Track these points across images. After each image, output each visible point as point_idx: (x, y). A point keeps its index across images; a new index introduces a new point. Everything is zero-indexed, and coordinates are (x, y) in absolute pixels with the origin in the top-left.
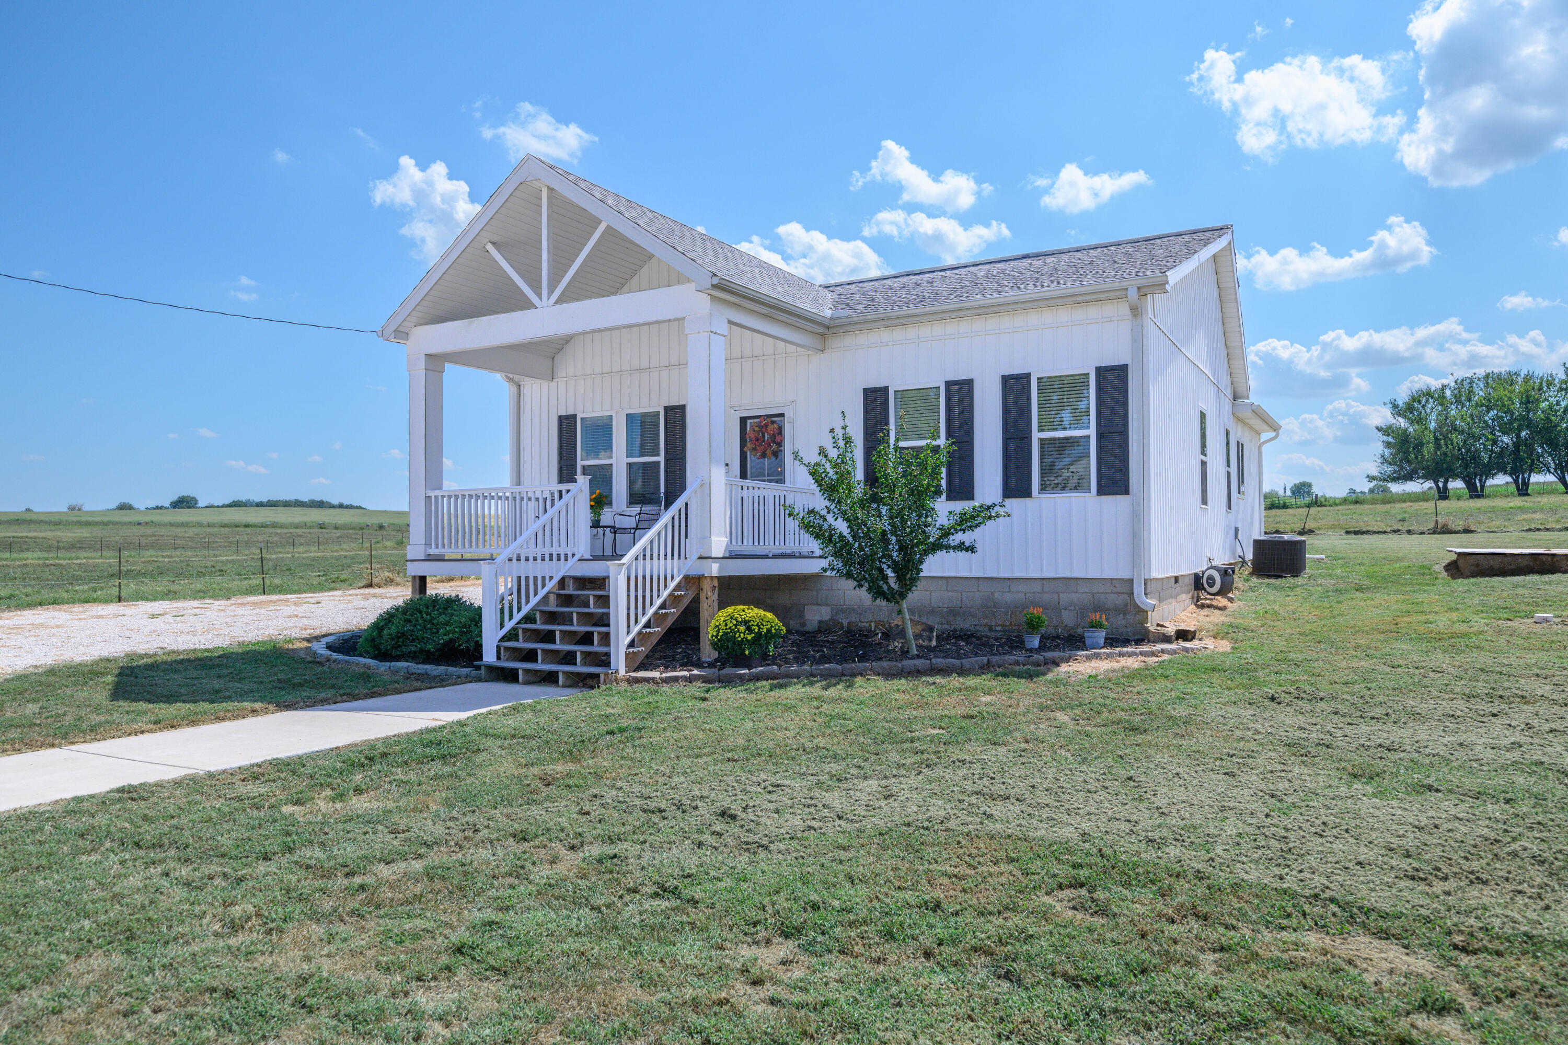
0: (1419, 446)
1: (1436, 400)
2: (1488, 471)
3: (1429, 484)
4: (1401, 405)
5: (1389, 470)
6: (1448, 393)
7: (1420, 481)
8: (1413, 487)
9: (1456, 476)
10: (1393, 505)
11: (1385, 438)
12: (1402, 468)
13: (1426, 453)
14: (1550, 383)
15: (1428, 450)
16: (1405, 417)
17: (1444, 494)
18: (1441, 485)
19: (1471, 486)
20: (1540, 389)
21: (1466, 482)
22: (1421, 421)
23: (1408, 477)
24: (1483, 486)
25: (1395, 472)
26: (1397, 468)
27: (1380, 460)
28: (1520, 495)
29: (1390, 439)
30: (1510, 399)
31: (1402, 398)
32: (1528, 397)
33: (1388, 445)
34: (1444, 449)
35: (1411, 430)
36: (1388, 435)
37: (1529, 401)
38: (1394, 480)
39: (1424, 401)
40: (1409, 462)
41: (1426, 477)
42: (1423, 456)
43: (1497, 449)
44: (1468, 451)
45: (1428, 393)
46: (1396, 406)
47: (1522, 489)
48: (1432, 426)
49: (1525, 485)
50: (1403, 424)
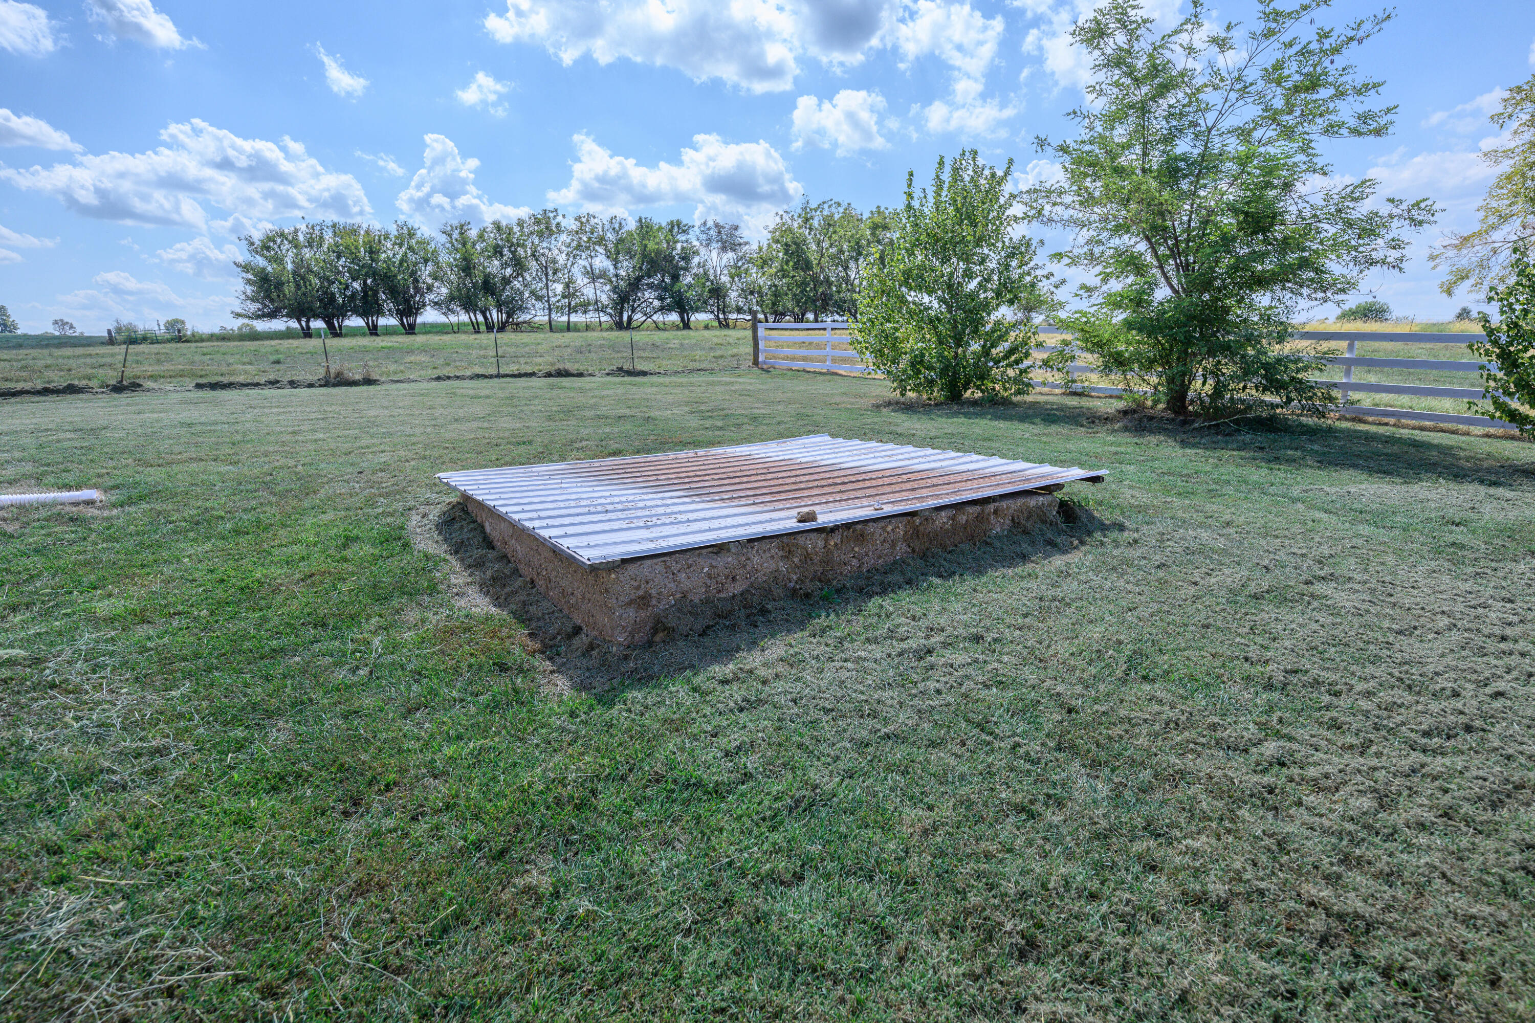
0: (279, 285)
1: (290, 242)
2: (342, 312)
3: (294, 324)
4: (257, 243)
5: (253, 307)
6: (301, 238)
7: (285, 319)
8: (278, 325)
9: (316, 316)
10: (261, 342)
11: (244, 275)
12: (265, 306)
13: (287, 292)
14: (387, 237)
15: (289, 290)
16: (262, 255)
17: (307, 333)
18: (304, 324)
19: (330, 325)
20: (380, 242)
21: (327, 323)
22: (278, 260)
23: (273, 315)
24: (340, 327)
25: (259, 310)
26: (260, 306)
27: (243, 297)
28: (371, 334)
29: (250, 276)
30: (356, 248)
31: (257, 237)
32: (371, 247)
33: (249, 282)
34: (303, 289)
35: (269, 269)
36: (248, 272)
37: (372, 252)
38: (259, 317)
39: (279, 241)
40: (272, 301)
41: (289, 316)
42: (285, 295)
43: (349, 293)
44: (325, 293)
45: (282, 235)
46: (252, 244)
47: (373, 330)
48: (290, 266)
49: (375, 327)
50: (261, 262)
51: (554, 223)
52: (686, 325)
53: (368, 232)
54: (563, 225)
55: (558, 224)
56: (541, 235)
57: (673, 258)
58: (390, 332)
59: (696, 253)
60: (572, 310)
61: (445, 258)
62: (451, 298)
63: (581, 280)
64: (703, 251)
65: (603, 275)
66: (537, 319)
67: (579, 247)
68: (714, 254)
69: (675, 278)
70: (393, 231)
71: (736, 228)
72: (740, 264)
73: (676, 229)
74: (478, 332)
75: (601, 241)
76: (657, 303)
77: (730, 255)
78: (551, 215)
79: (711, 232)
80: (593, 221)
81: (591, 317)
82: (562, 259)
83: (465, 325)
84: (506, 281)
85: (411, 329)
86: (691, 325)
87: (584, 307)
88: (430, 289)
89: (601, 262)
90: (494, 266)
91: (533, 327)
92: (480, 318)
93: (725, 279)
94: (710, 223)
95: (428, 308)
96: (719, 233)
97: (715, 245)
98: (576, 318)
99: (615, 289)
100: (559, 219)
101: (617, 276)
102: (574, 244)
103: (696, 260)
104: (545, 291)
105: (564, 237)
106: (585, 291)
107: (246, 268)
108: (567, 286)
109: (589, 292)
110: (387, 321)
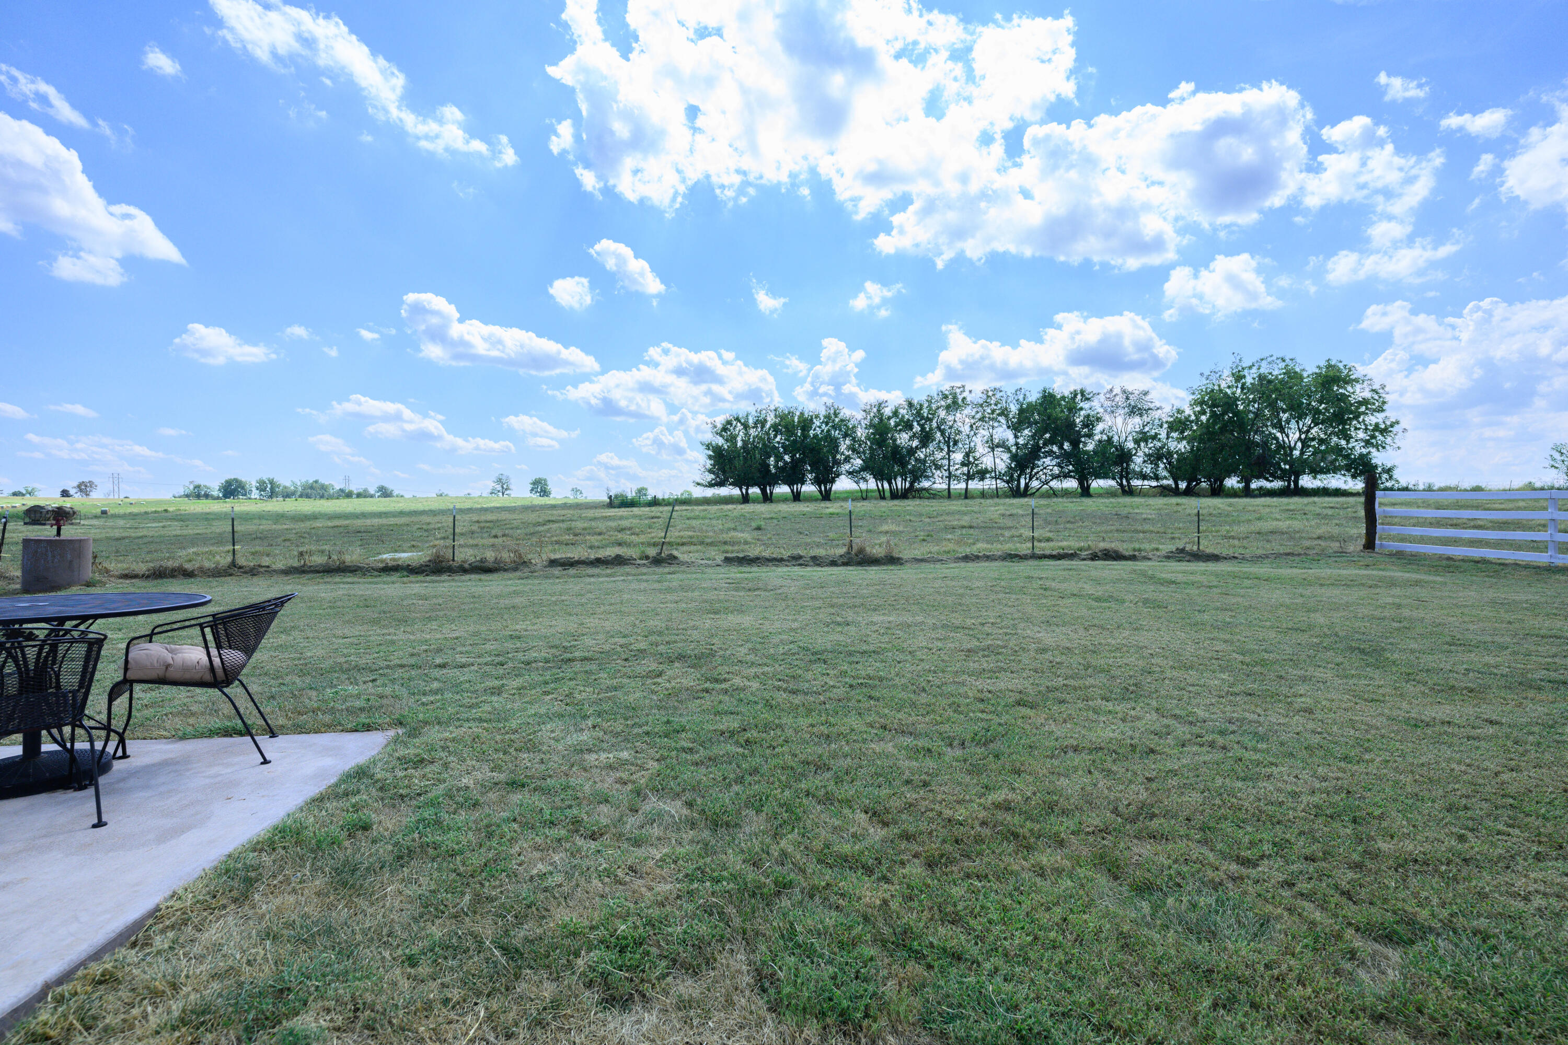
0: (730, 459)
1: (742, 425)
2: (773, 481)
3: (736, 492)
4: (719, 426)
5: (709, 478)
6: (751, 421)
7: (730, 487)
8: (725, 491)
9: (754, 484)
11: (706, 452)
12: (718, 477)
13: (736, 464)
14: (817, 417)
15: (738, 463)
16: (721, 436)
17: (745, 499)
18: (744, 491)
19: (764, 491)
20: (811, 421)
21: (762, 490)
22: (732, 439)
23: (721, 484)
24: (772, 494)
25: (713, 480)
26: (714, 477)
27: (704, 469)
28: (796, 501)
29: (711, 453)
30: (792, 427)
31: (720, 421)
32: (803, 426)
33: (710, 457)
34: (748, 462)
35: (725, 446)
36: (709, 450)
37: (804, 430)
39: (735, 424)
40: (724, 473)
41: (734, 484)
42: (733, 468)
43: (781, 465)
44: (764, 465)
45: (738, 419)
46: (715, 427)
47: (797, 497)
48: (740, 444)
49: (799, 493)
50: (720, 441)
51: (960, 397)
52: (1085, 491)
53: (802, 414)
54: (968, 399)
55: (964, 398)
56: (948, 408)
57: (1074, 424)
58: (810, 499)
59: (1099, 419)
60: (969, 477)
61: (861, 433)
62: (863, 469)
63: (981, 449)
64: (1107, 417)
65: (1003, 445)
66: (935, 486)
67: (982, 419)
68: (1119, 420)
69: (1075, 443)
70: (823, 412)
71: (1146, 393)
72: (1147, 429)
73: (1079, 397)
74: (883, 498)
75: (1004, 413)
76: (1056, 470)
77: (1137, 420)
78: (958, 391)
79: (1117, 399)
80: (998, 395)
81: (989, 484)
82: (966, 429)
83: (872, 491)
84: (912, 451)
85: (826, 496)
86: (1091, 491)
87: (982, 474)
88: (847, 459)
89: (1003, 433)
90: (903, 439)
91: (932, 495)
92: (886, 486)
93: (1130, 445)
94: (1117, 390)
95: (843, 477)
96: (1127, 398)
97: (1121, 411)
98: (975, 485)
99: (1014, 457)
100: (965, 394)
101: (1017, 444)
102: (979, 416)
103: (1099, 427)
104: (946, 462)
105: (968, 411)
106: (984, 459)
107: (708, 446)
108: (967, 455)
109: (987, 462)
110: (809, 488)
